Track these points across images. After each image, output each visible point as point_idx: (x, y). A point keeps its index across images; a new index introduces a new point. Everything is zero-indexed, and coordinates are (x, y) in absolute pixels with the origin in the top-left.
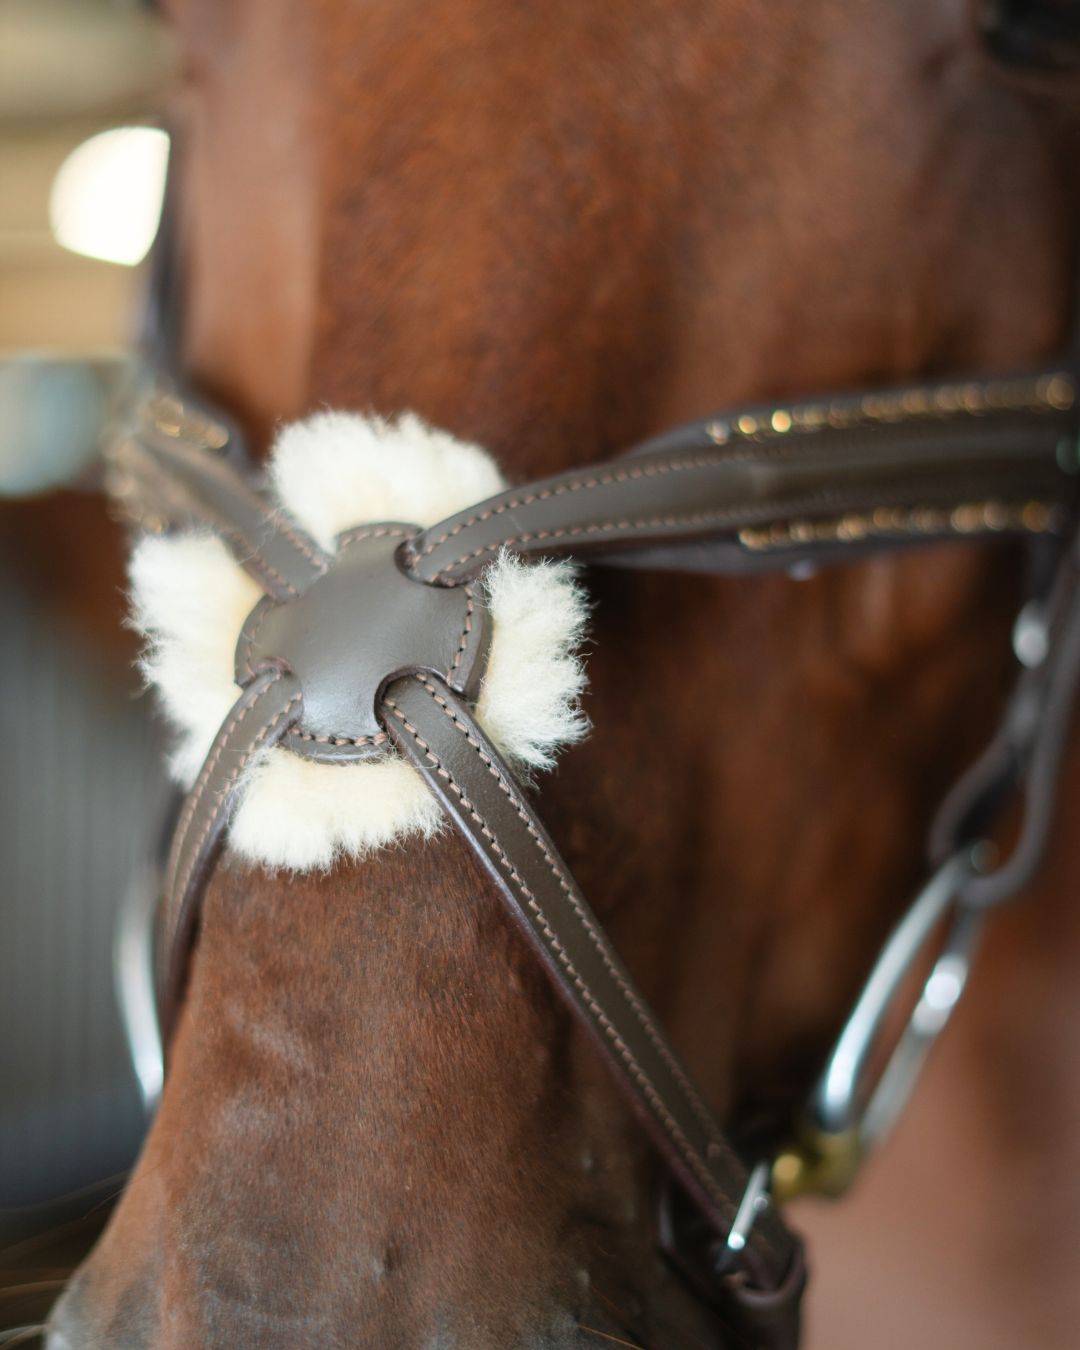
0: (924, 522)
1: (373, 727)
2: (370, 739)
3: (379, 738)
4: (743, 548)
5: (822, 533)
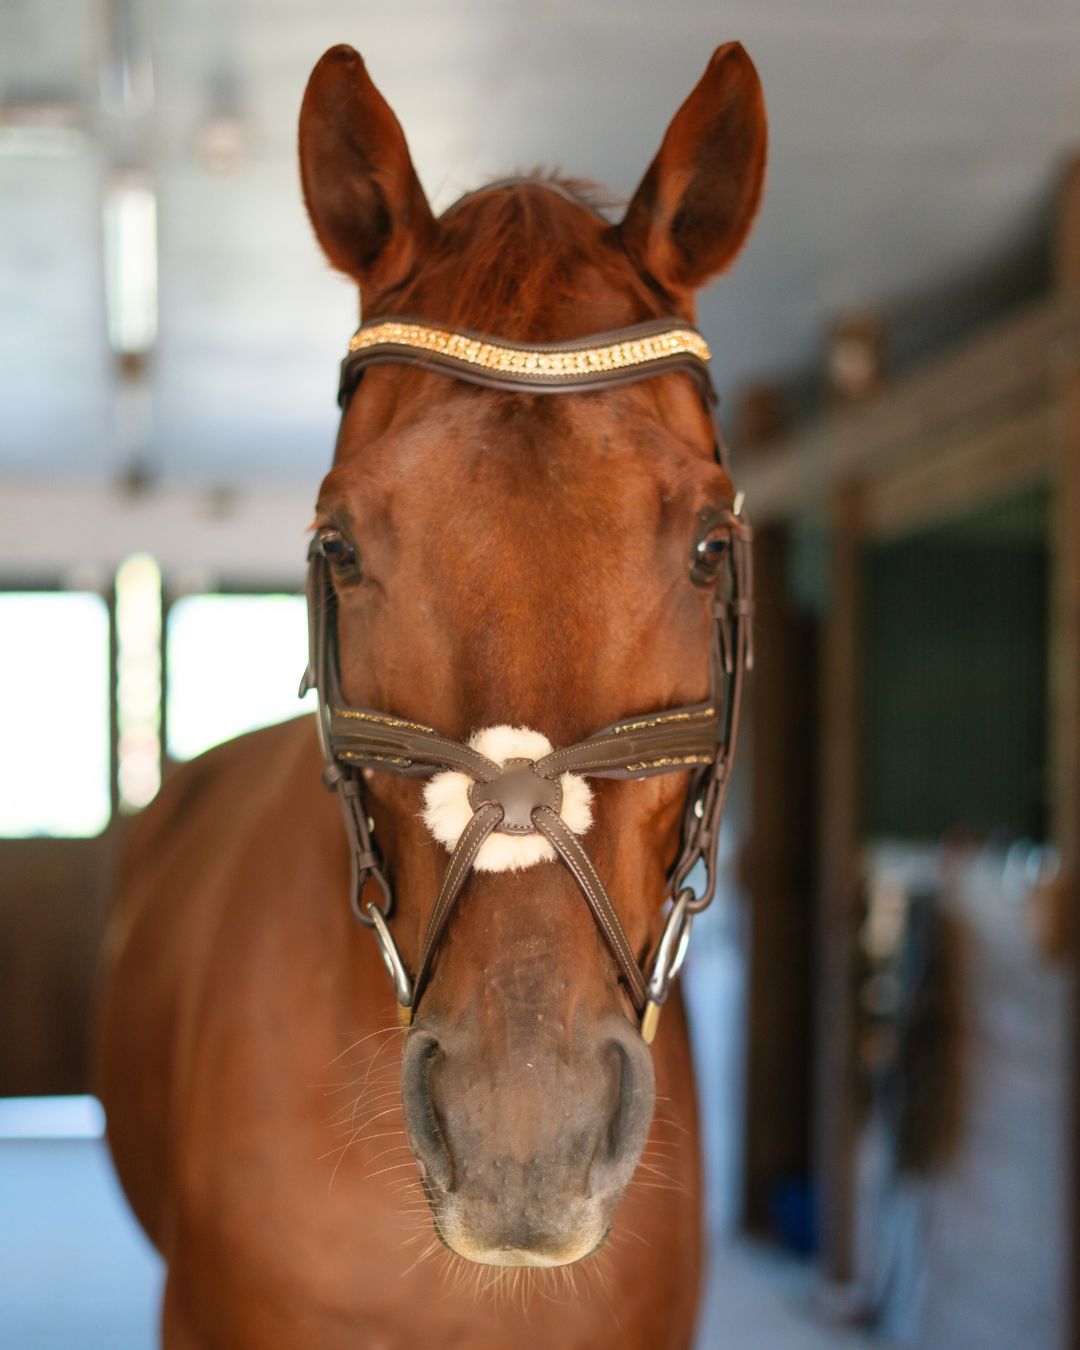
0: (676, 761)
1: (530, 823)
2: (529, 827)
3: (532, 826)
4: (628, 770)
5: (650, 765)
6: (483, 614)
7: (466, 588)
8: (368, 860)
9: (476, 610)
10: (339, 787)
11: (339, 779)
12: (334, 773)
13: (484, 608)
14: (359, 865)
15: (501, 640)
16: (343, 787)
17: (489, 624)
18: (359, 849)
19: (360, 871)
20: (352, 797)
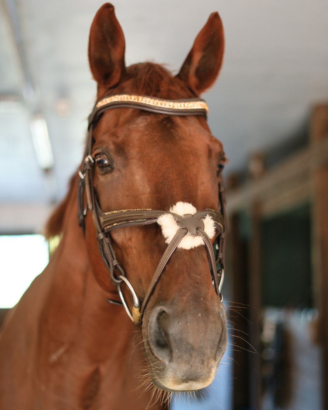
3: (197, 234)
6: (161, 176)
7: (154, 169)
8: (115, 263)
9: (159, 176)
10: (104, 241)
11: (103, 238)
12: (101, 236)
13: (161, 174)
14: (113, 264)
15: (169, 184)
16: (105, 240)
17: (164, 179)
18: (113, 259)
19: (113, 266)
20: (109, 243)
